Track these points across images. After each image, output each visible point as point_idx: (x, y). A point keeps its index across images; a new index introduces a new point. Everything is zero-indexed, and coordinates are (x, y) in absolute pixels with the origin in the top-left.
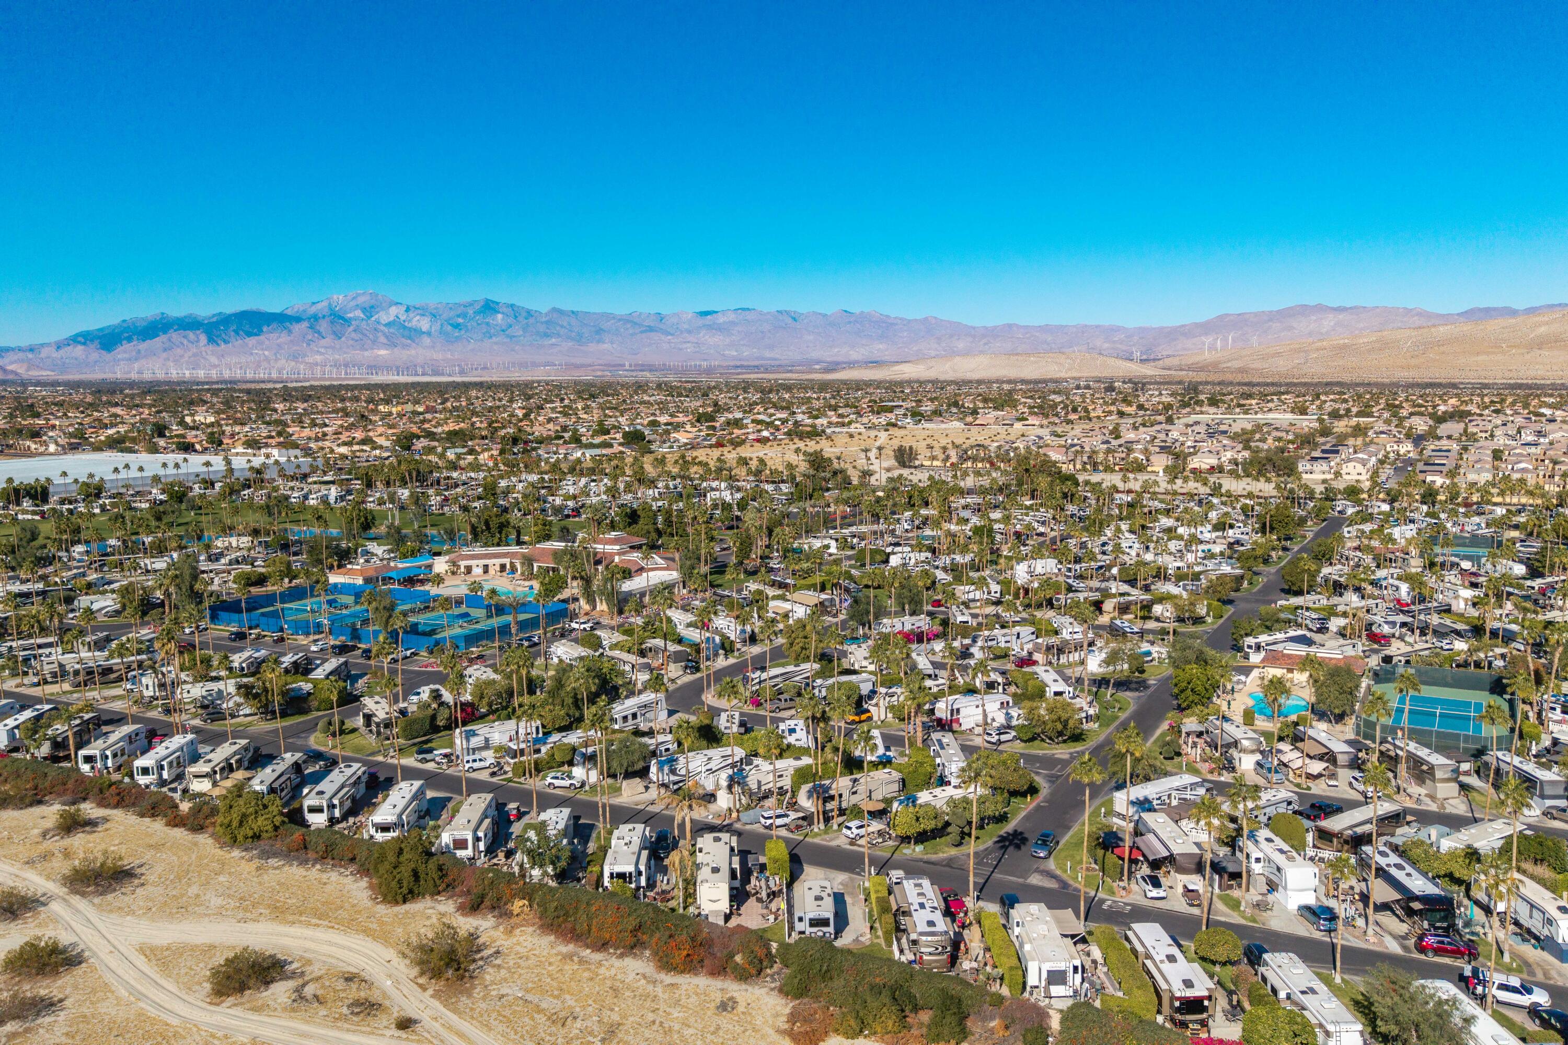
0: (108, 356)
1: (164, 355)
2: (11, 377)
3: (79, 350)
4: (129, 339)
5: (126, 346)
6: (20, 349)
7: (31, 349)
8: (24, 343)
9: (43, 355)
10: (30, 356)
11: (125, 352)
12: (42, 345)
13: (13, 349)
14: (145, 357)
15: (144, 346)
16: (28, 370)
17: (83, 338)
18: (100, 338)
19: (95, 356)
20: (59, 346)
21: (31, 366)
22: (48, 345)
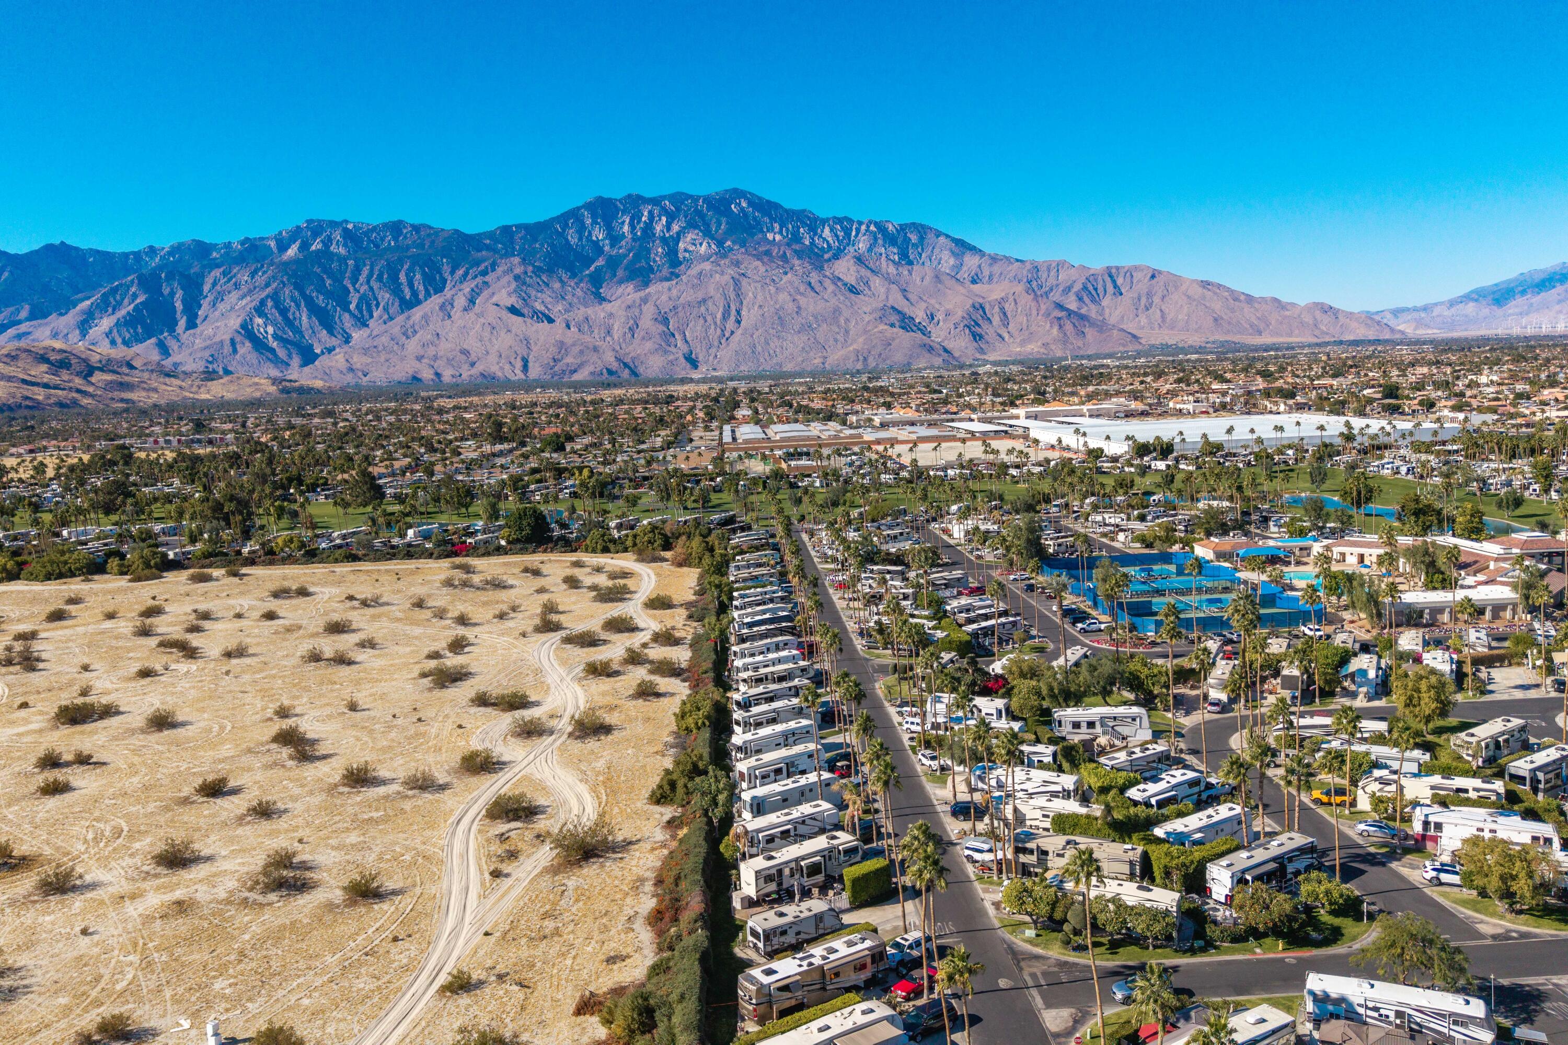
0: (1499, 312)
1: (1557, 307)
2: (1398, 336)
3: (1470, 308)
4: (1524, 292)
5: (1520, 300)
6: (1415, 309)
7: (1425, 309)
8: (1420, 303)
9: (1434, 314)
10: (1423, 315)
11: (1516, 306)
12: (1436, 304)
13: (1408, 310)
14: (1537, 310)
15: (1536, 299)
16: (1416, 329)
17: (1476, 296)
18: (1494, 293)
19: (1486, 311)
20: (1452, 303)
21: (1419, 323)
22: (1442, 303)
